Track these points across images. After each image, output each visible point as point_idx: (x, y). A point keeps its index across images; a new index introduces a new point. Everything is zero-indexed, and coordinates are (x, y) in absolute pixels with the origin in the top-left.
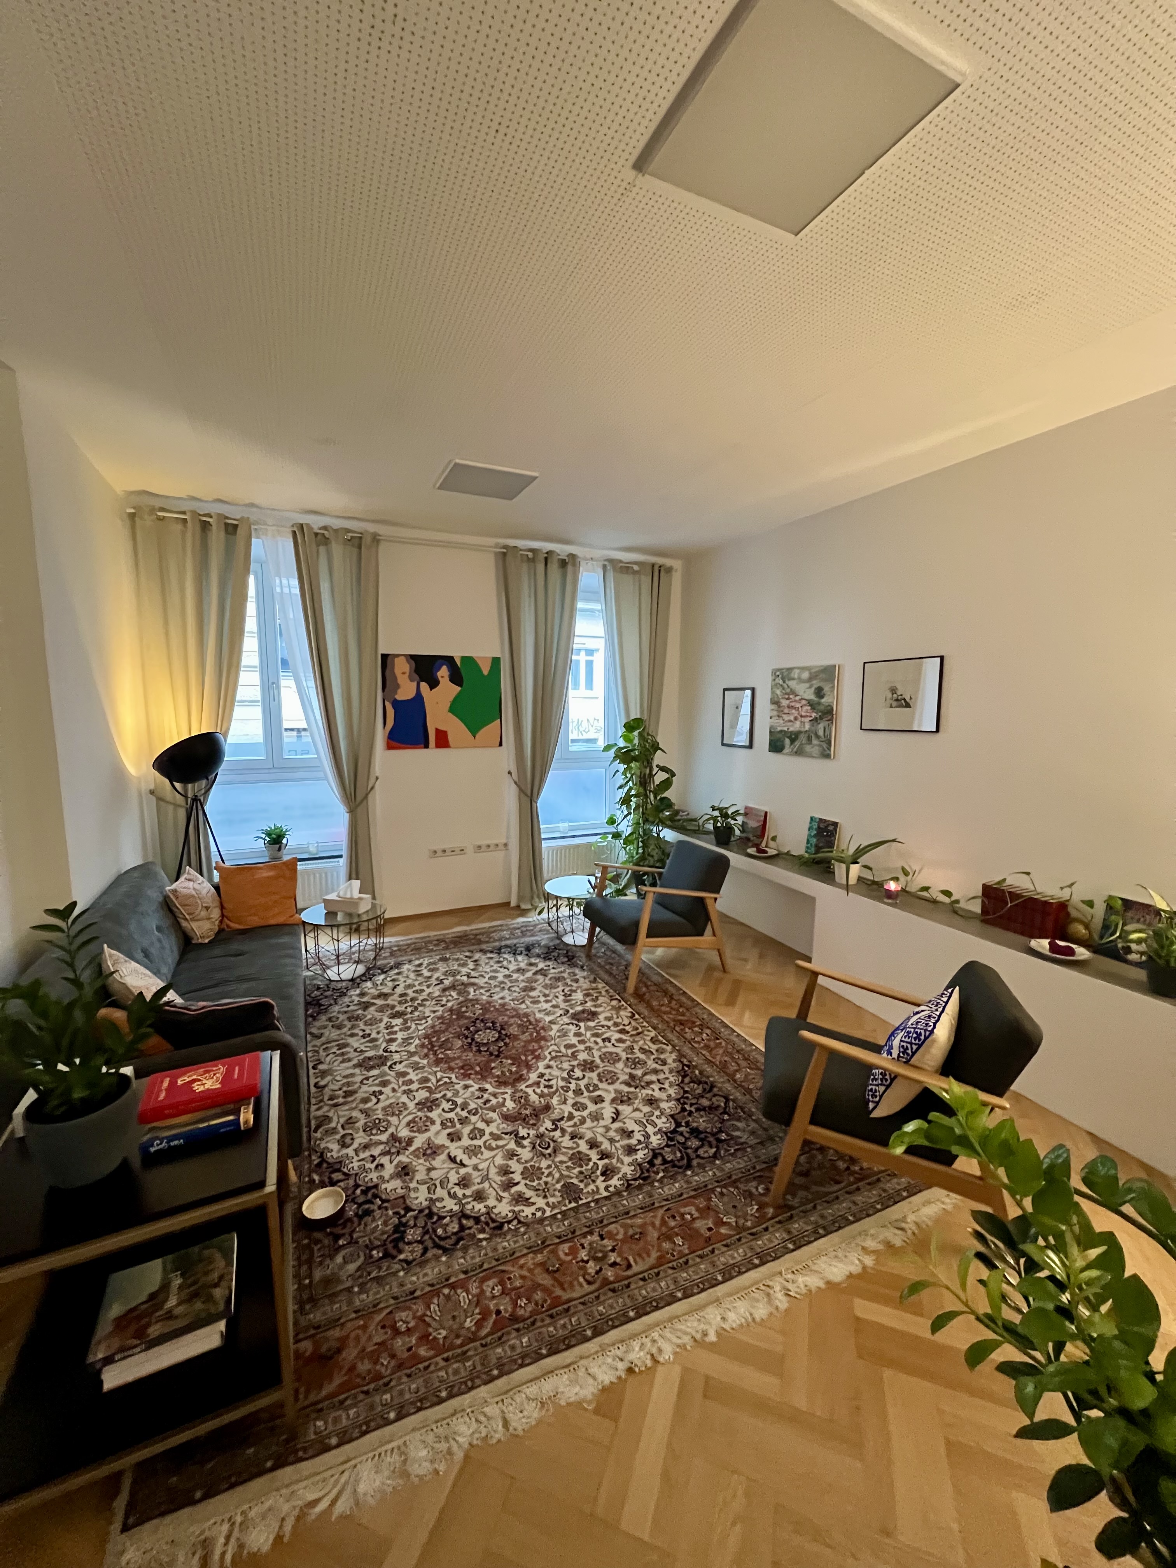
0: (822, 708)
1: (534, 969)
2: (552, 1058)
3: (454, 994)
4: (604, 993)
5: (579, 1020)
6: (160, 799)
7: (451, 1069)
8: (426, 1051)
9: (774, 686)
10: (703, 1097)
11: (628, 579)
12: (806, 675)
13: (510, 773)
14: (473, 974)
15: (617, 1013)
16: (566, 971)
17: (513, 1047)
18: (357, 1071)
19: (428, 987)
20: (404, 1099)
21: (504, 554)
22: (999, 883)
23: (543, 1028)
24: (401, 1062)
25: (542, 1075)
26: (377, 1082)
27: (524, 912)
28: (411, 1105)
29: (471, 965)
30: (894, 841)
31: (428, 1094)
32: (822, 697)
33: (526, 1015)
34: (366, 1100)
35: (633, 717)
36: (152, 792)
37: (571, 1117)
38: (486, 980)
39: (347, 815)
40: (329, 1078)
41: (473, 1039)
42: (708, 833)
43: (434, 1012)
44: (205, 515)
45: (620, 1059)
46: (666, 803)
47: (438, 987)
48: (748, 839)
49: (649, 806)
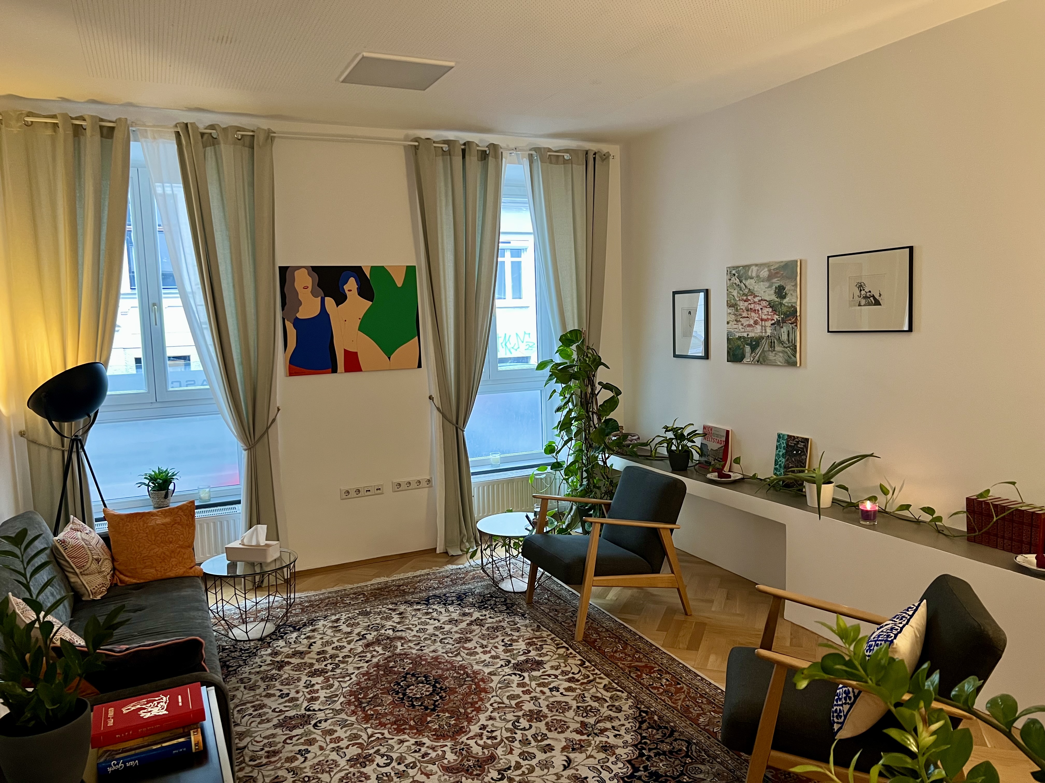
0: (784, 309)
1: (468, 619)
2: (494, 710)
3: (379, 649)
4: (549, 641)
5: (521, 670)
6: (32, 442)
7: (383, 725)
8: (353, 708)
9: (731, 286)
10: (662, 742)
11: (559, 169)
12: (764, 273)
13: (431, 398)
14: (399, 627)
15: (566, 661)
16: (505, 620)
17: (450, 701)
18: (279, 731)
19: (349, 642)
20: (334, 756)
21: (416, 148)
22: (981, 495)
23: (483, 680)
24: (326, 721)
25: (484, 727)
26: (302, 740)
27: (453, 559)
28: (342, 762)
29: (396, 618)
30: (871, 455)
31: (360, 751)
32: (784, 297)
33: (463, 667)
34: (291, 759)
35: (570, 328)
36: (22, 434)
37: (518, 766)
38: (415, 633)
39: (245, 453)
40: (248, 739)
41: (404, 694)
42: (662, 458)
43: (358, 668)
44: (77, 118)
45: (570, 708)
46: (612, 425)
47: (360, 643)
48: (708, 463)
49: (592, 430)
